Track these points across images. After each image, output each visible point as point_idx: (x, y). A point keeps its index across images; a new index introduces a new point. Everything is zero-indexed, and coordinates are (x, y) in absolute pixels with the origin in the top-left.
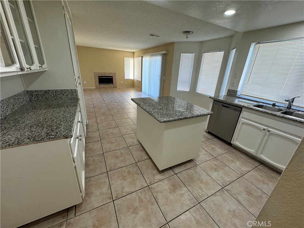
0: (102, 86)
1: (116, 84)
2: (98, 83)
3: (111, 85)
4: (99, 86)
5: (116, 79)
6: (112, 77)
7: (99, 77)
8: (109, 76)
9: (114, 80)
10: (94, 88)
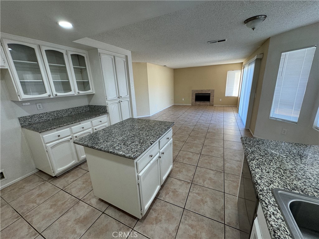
0: (198, 103)
1: (213, 101)
2: (194, 100)
3: (208, 103)
4: (194, 103)
5: (213, 96)
6: (210, 94)
7: (196, 94)
8: (206, 93)
9: (211, 98)
10: (190, 105)
